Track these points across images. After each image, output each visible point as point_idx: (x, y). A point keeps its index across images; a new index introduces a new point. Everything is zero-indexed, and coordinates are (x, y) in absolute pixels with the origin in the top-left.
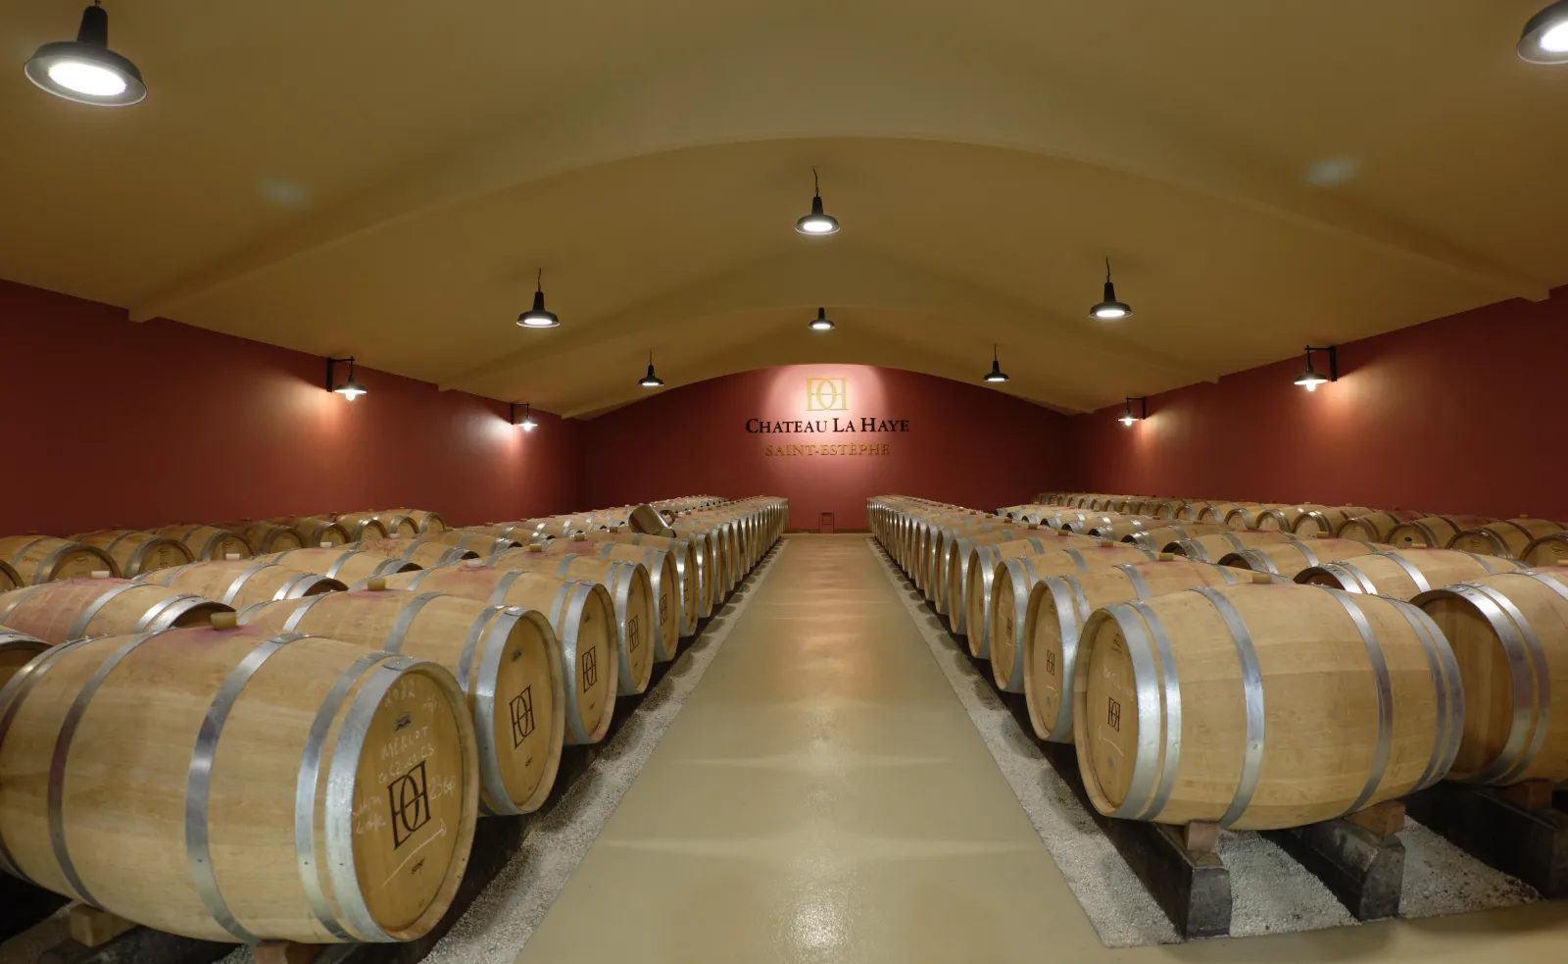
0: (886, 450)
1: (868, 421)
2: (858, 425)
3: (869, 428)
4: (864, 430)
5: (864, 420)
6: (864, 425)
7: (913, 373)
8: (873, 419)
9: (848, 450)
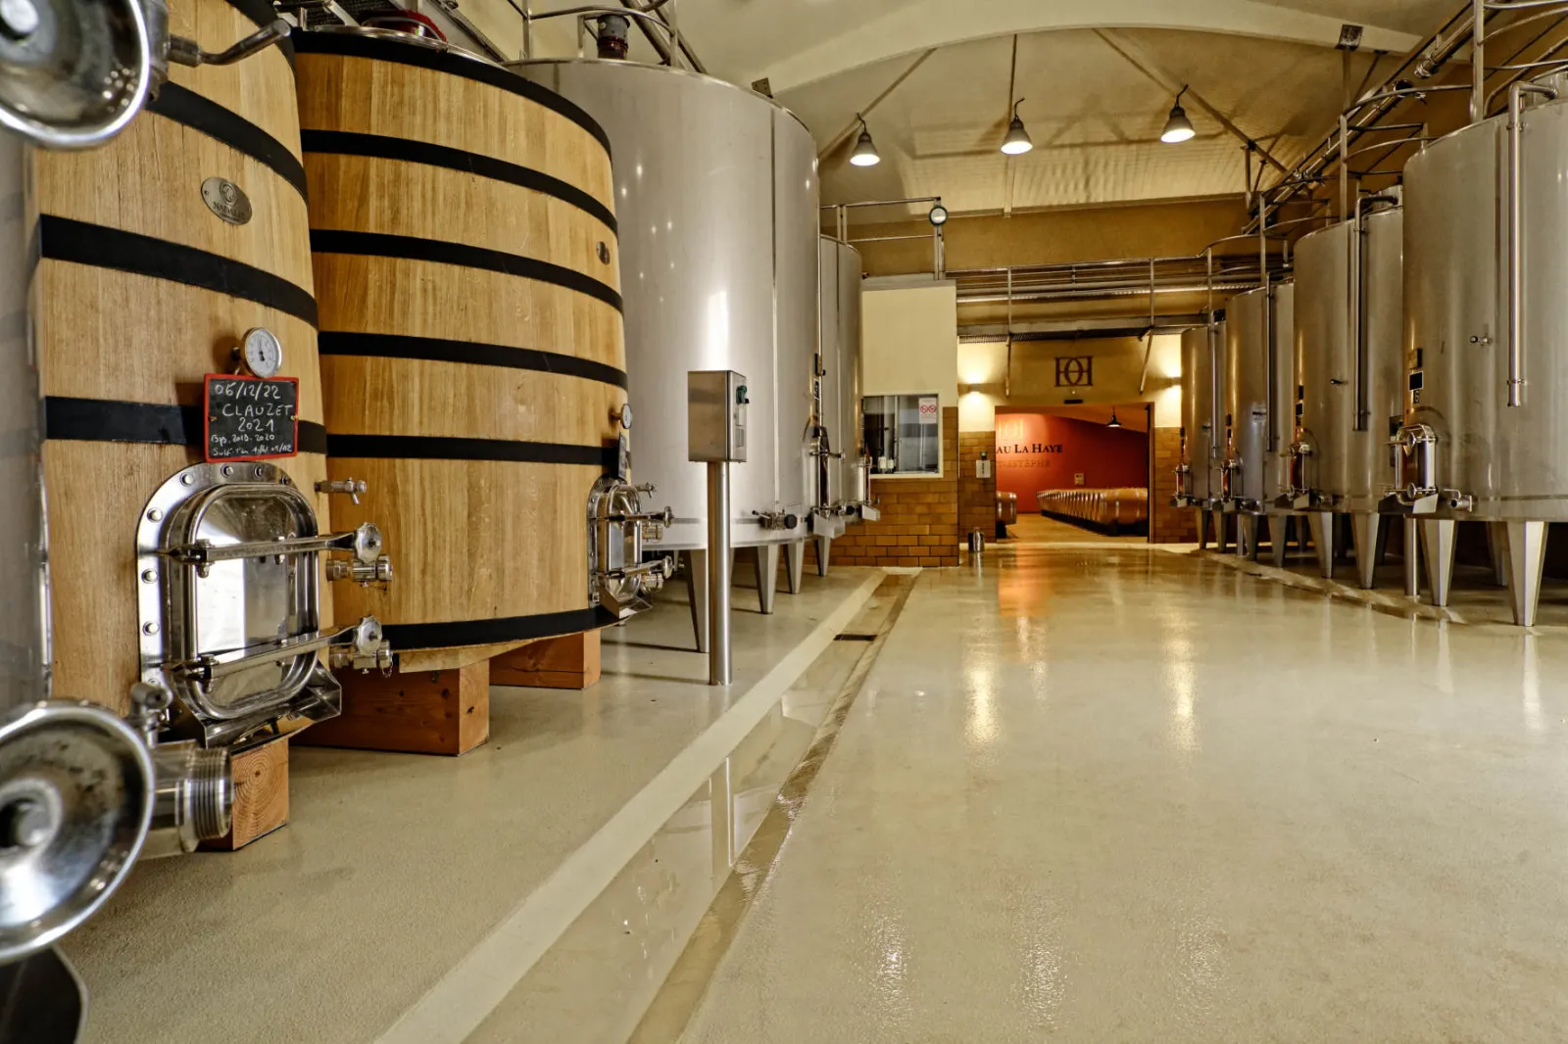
0: (1048, 463)
1: (1037, 446)
2: (1030, 449)
3: (1037, 450)
4: (1034, 451)
5: (1034, 445)
6: (1034, 448)
7: (1071, 419)
8: (1040, 445)
9: (1024, 464)
